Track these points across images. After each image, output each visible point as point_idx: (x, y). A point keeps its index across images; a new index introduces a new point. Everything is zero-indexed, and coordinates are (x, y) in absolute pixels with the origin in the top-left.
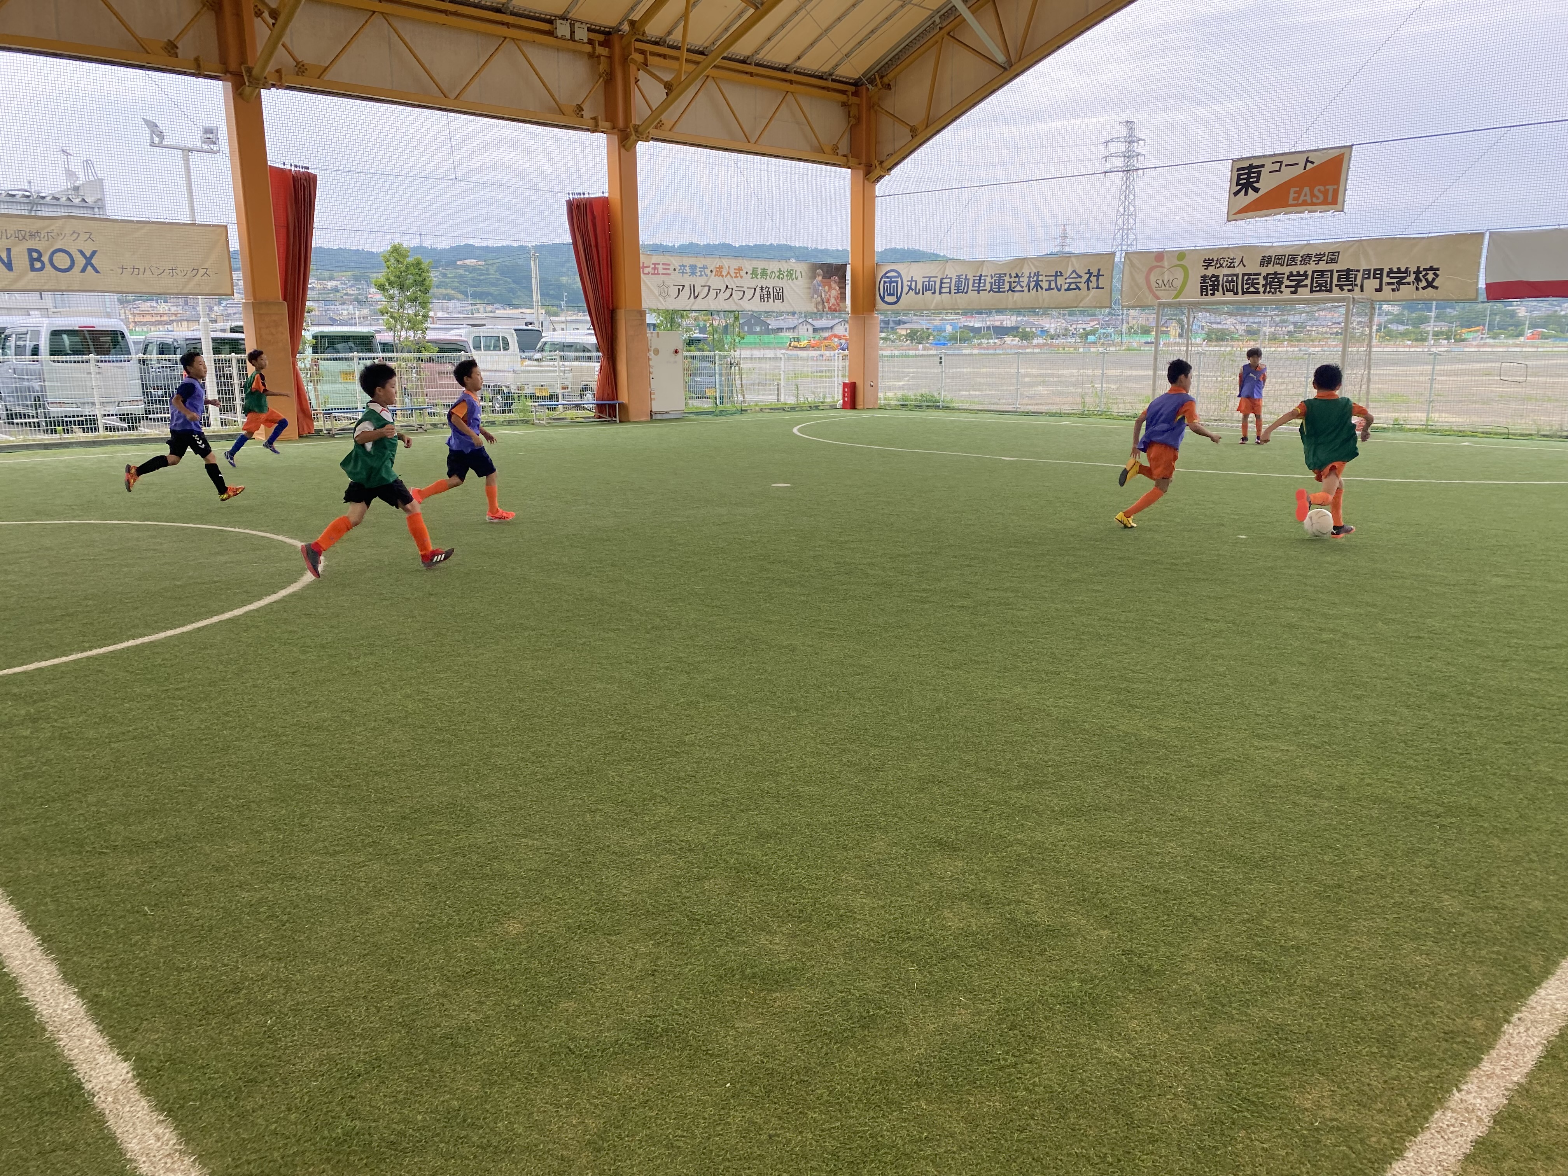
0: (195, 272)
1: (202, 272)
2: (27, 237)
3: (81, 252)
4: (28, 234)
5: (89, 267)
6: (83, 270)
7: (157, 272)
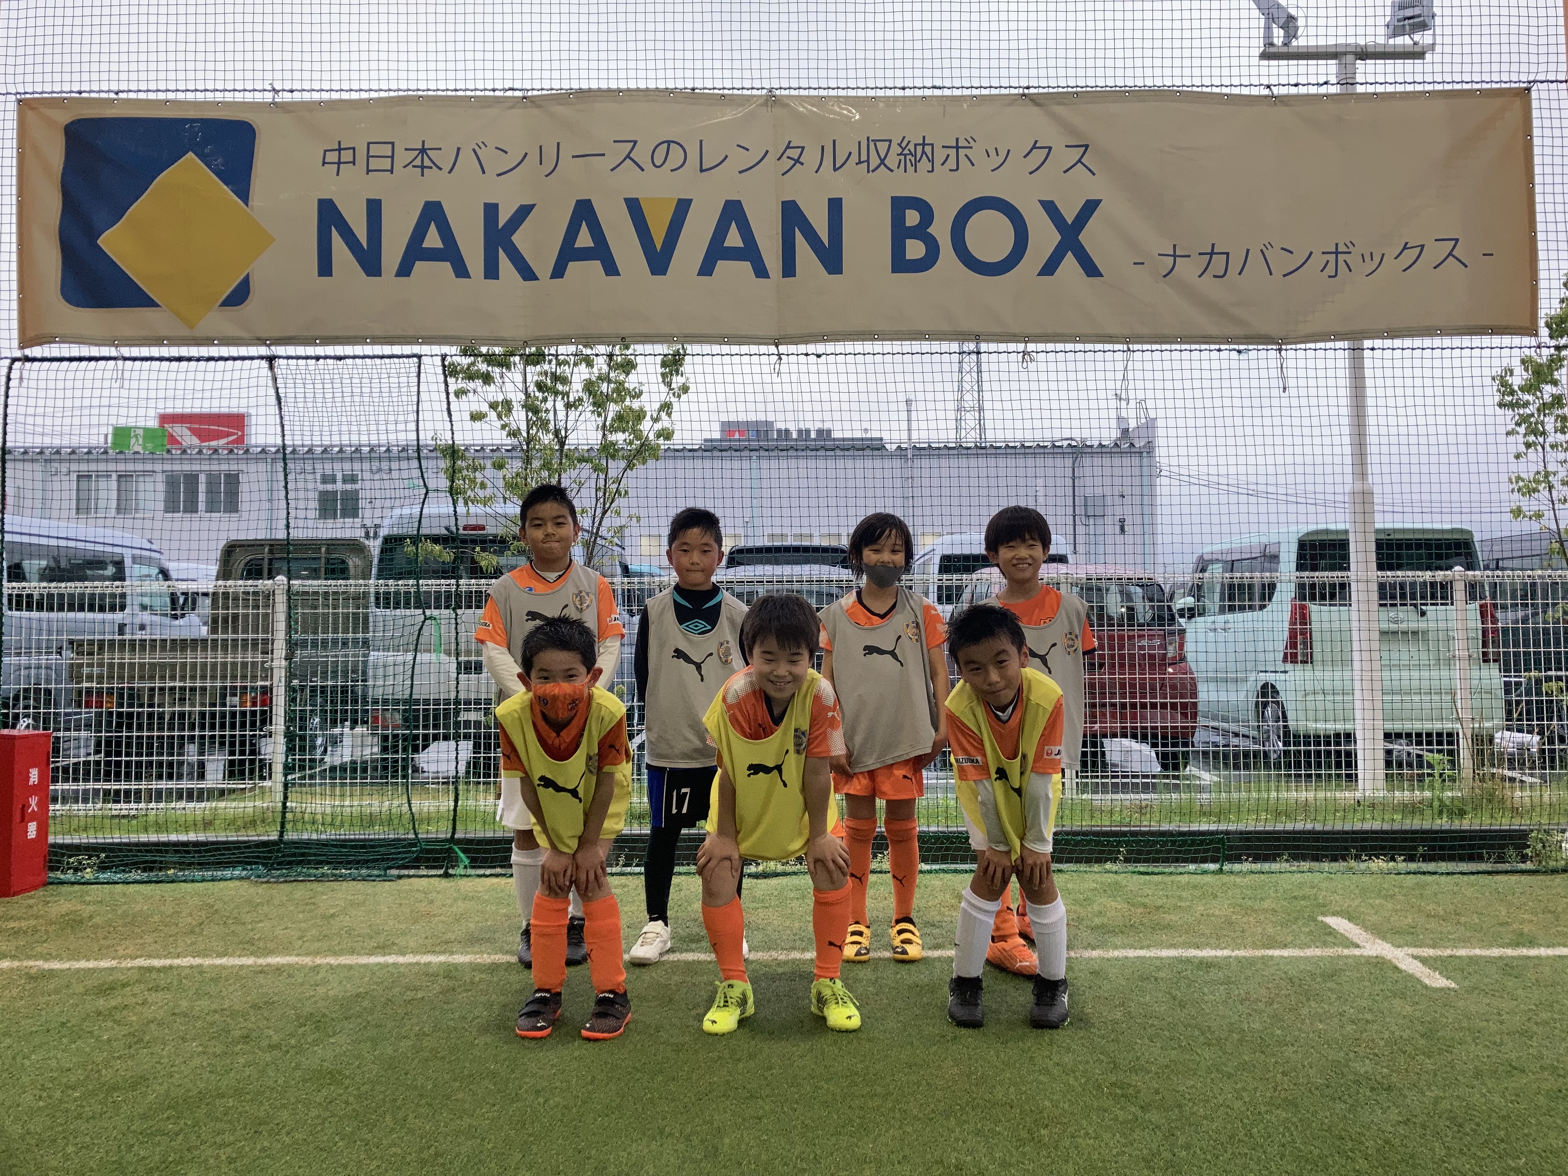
0: (1410, 255)
1: (1436, 252)
2: (892, 161)
3: (1050, 207)
4: (895, 149)
5: (1070, 259)
6: (1049, 268)
7: (1280, 262)
